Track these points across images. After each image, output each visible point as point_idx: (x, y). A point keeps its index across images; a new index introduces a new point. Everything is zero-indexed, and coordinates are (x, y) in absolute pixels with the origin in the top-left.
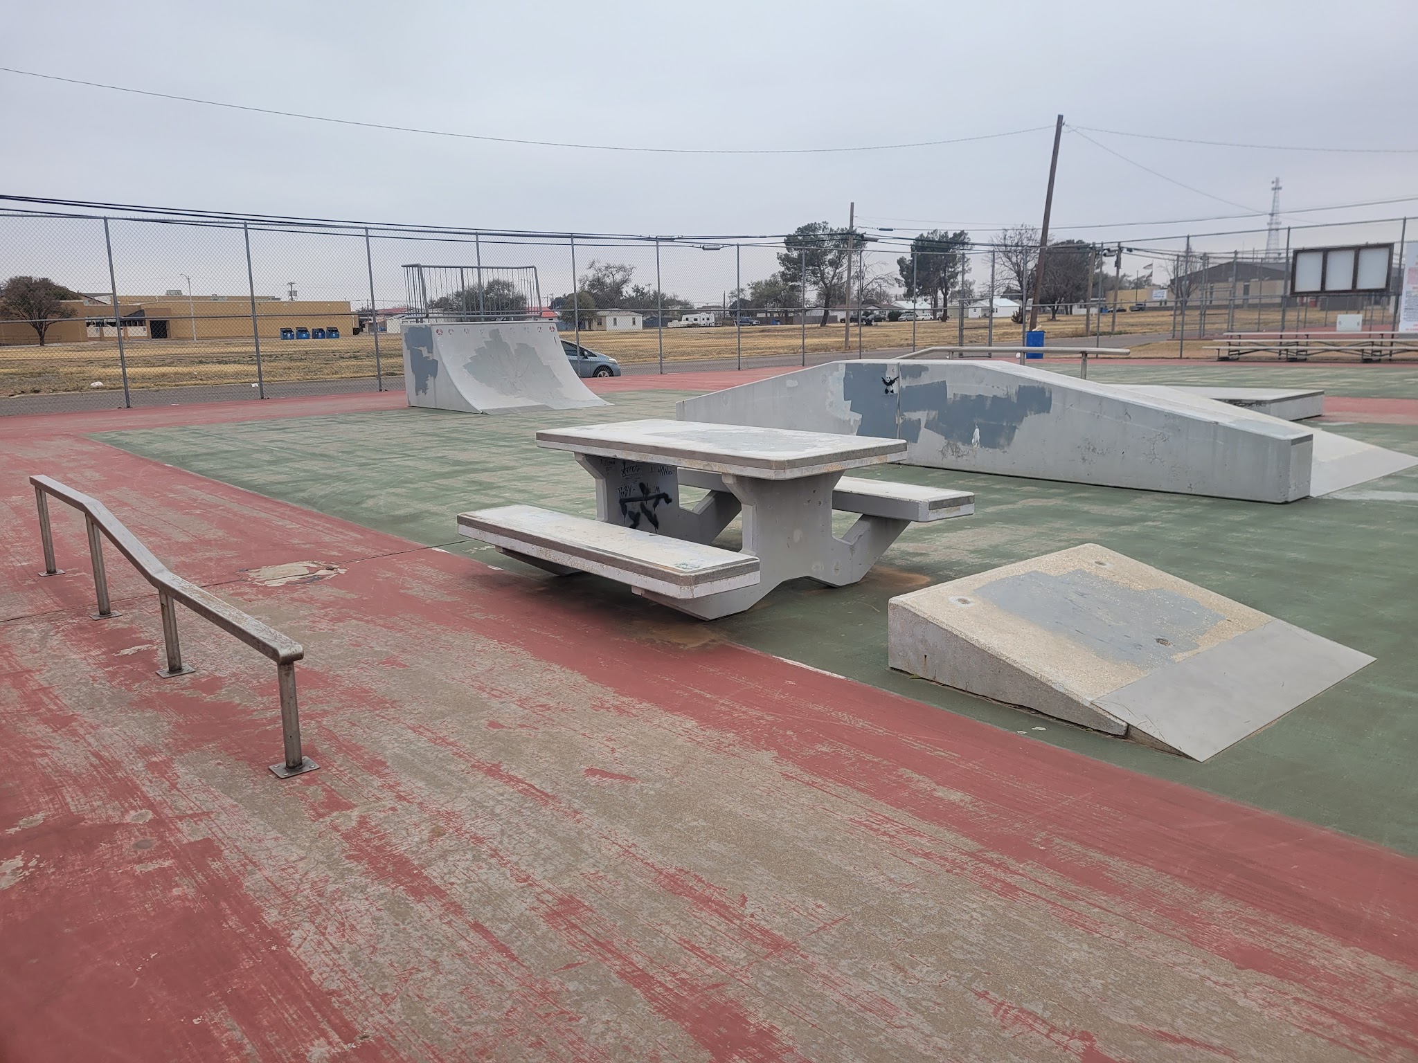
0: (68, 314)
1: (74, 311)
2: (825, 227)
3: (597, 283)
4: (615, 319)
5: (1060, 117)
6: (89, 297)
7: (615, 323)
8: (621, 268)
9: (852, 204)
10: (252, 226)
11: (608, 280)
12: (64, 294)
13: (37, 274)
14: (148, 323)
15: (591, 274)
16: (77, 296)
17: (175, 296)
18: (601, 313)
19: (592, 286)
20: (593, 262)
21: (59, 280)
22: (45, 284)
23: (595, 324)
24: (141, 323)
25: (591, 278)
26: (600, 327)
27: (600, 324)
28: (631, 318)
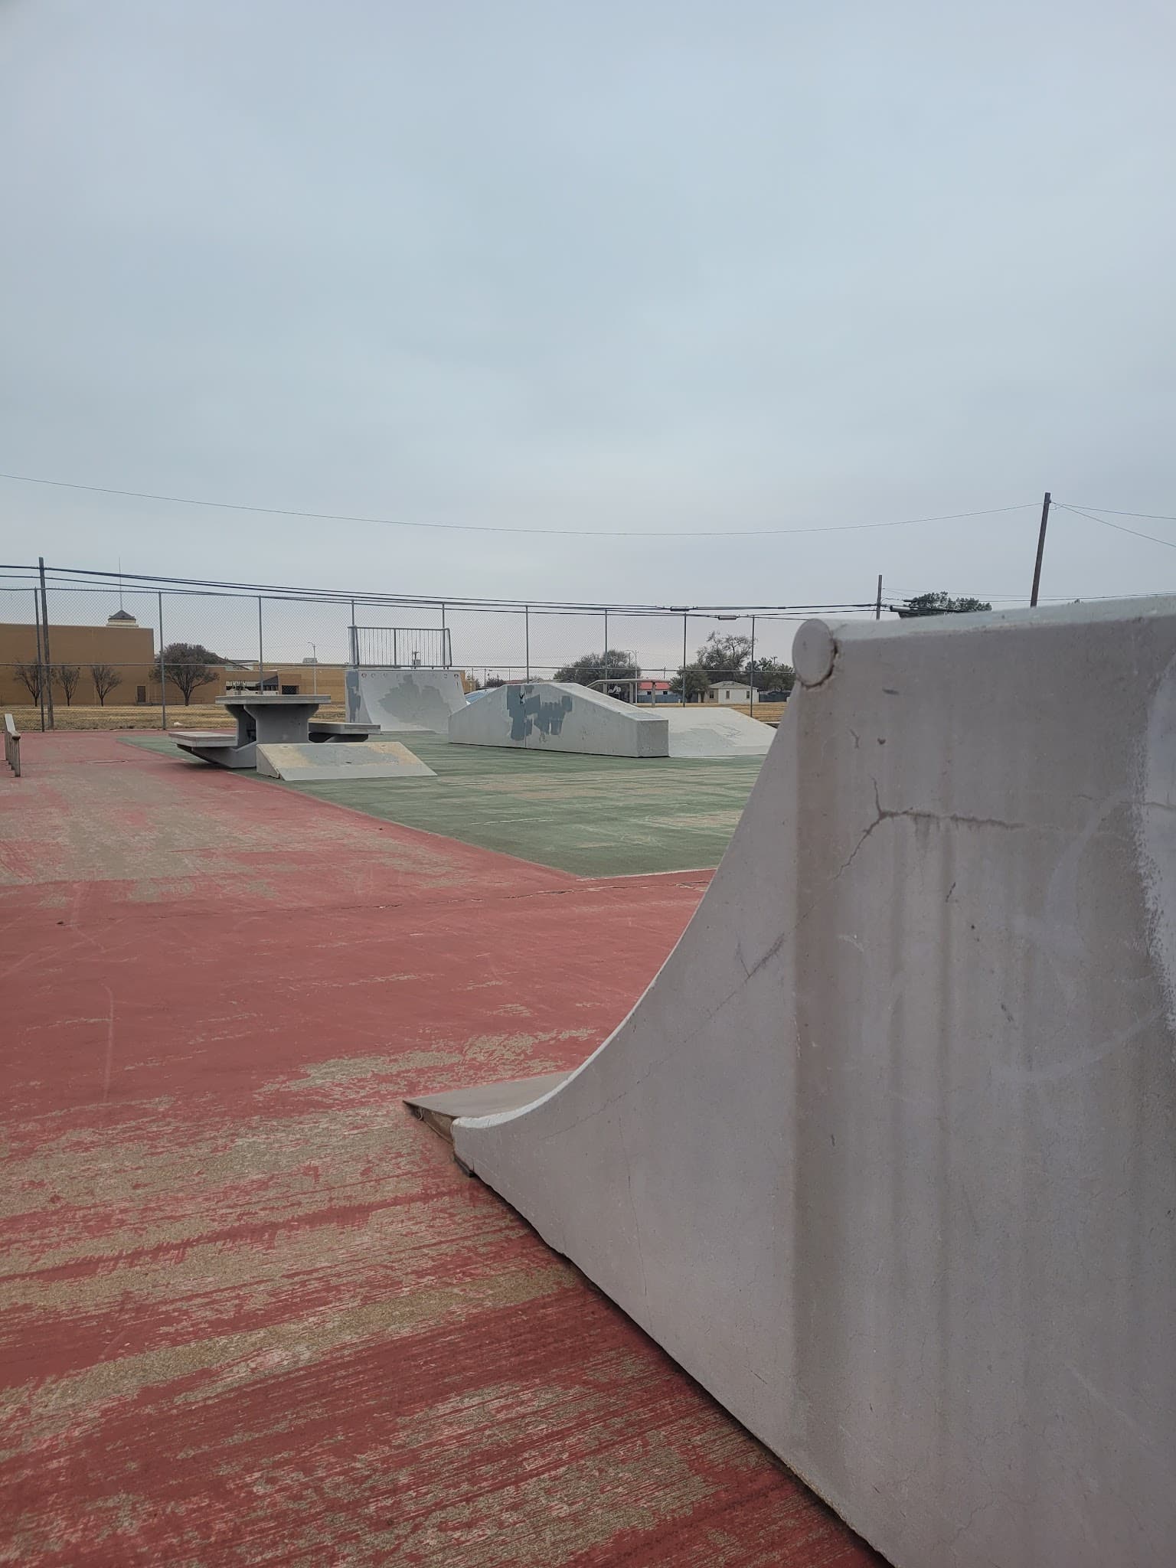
0: (210, 678)
1: (216, 675)
2: (943, 598)
3: (718, 654)
4: (728, 692)
5: (1047, 495)
6: (234, 663)
7: (728, 696)
8: (742, 640)
9: (880, 577)
10: (358, 602)
11: (729, 653)
12: (213, 659)
13: (192, 642)
14: (280, 688)
15: (710, 646)
16: (225, 661)
17: (310, 664)
18: (713, 686)
19: (711, 658)
20: (713, 634)
21: (209, 648)
22: (199, 650)
23: (707, 696)
24: (275, 688)
25: (709, 650)
26: (711, 700)
27: (712, 697)
28: (745, 691)
